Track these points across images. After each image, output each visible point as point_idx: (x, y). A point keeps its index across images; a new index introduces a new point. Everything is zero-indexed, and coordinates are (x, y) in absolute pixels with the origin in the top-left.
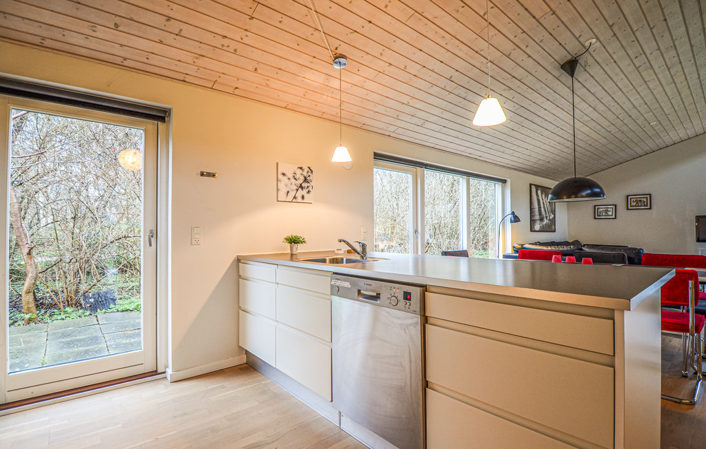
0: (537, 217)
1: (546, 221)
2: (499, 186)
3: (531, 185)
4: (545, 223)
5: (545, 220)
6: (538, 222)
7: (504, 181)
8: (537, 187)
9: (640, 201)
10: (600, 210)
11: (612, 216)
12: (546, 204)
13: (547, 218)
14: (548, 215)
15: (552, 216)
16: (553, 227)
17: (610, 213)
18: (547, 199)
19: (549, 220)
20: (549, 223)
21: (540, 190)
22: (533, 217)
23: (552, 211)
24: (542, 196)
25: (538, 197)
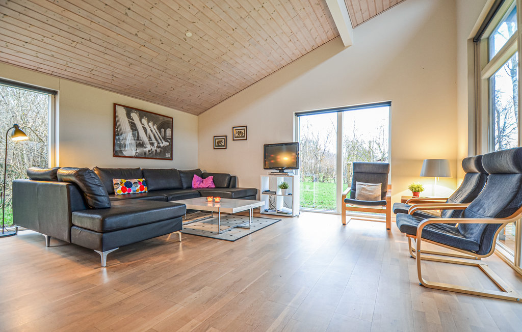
0: (130, 141)
1: (149, 148)
3: (115, 105)
4: (146, 150)
5: (148, 145)
6: (133, 147)
7: (54, 93)
8: (129, 110)
10: (217, 140)
11: (224, 146)
12: (151, 130)
13: (152, 144)
14: (154, 141)
15: (165, 144)
16: (168, 155)
17: (223, 144)
18: (153, 125)
19: (158, 147)
20: (158, 150)
21: (136, 113)
22: (120, 141)
23: (165, 139)
24: (141, 120)
25: (131, 120)
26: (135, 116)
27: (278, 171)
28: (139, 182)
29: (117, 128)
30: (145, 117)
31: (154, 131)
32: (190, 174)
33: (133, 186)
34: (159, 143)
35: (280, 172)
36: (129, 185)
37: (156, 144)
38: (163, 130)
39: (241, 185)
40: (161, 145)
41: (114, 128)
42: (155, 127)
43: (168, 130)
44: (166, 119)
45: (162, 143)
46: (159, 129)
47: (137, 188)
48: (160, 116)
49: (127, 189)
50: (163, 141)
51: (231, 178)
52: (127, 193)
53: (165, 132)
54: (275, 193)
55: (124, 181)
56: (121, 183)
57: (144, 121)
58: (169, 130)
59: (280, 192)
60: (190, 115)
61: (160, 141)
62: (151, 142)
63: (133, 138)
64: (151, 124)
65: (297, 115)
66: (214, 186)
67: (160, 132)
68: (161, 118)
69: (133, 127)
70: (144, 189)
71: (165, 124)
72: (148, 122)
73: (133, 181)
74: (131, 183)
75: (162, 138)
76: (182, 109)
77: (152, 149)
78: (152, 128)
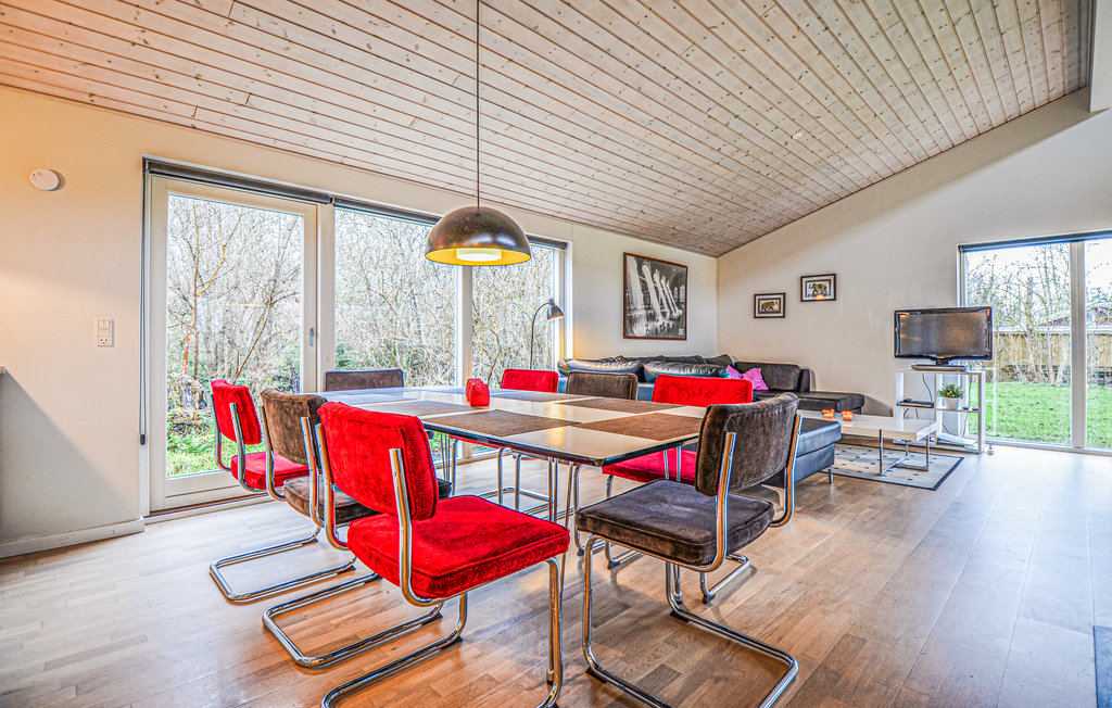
0: (640, 312)
1: (661, 321)
2: (553, 255)
3: (625, 255)
4: (658, 324)
5: (660, 317)
6: (644, 322)
7: (564, 246)
8: (641, 259)
9: (820, 286)
10: (762, 302)
11: (779, 312)
12: (664, 292)
13: (664, 315)
14: (667, 310)
15: (679, 312)
16: (681, 332)
17: (776, 307)
18: (666, 282)
19: (671, 319)
20: (671, 324)
21: (648, 265)
22: (630, 314)
23: (678, 304)
24: (652, 276)
25: (642, 278)
26: (646, 269)
27: (934, 363)
29: (628, 292)
30: (657, 270)
31: (666, 293)
34: (671, 313)
35: (937, 365)
37: (668, 315)
38: (676, 289)
39: (820, 386)
40: (674, 315)
41: (625, 292)
42: (668, 285)
43: (681, 288)
44: (680, 270)
45: (675, 312)
46: (672, 287)
48: (673, 266)
50: (676, 308)
51: (802, 372)
53: (678, 291)
54: (932, 405)
57: (656, 276)
58: (683, 287)
59: (941, 403)
60: (707, 257)
61: (673, 309)
62: (663, 310)
63: (644, 307)
64: (663, 281)
65: (964, 249)
66: (765, 387)
67: (673, 293)
68: (674, 269)
69: (645, 287)
71: (678, 277)
72: (660, 278)
75: (675, 304)
77: (663, 323)
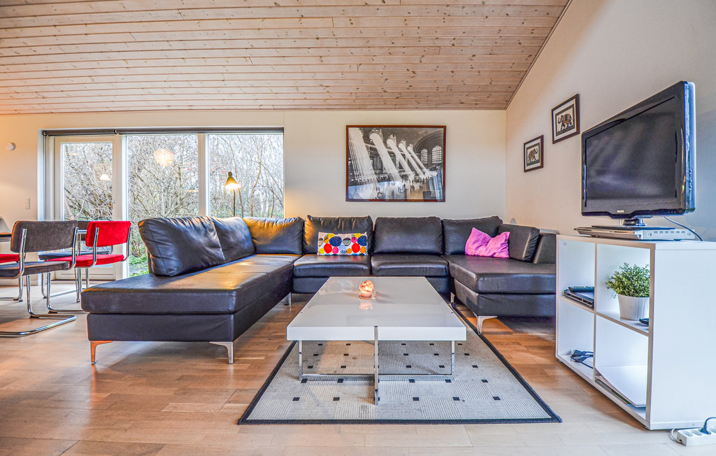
7: (283, 130)
8: (367, 130)
12: (404, 155)
13: (405, 177)
14: (408, 171)
15: (431, 174)
16: (436, 193)
18: (407, 145)
19: (417, 181)
20: (417, 186)
21: (378, 133)
22: (354, 179)
23: (430, 165)
24: (385, 142)
25: (369, 146)
26: (376, 138)
28: (354, 238)
29: (351, 161)
30: (392, 136)
31: (408, 156)
32: (465, 227)
33: (342, 244)
34: (417, 175)
36: (336, 242)
37: (412, 177)
38: (425, 151)
40: (422, 177)
41: (347, 161)
42: (410, 148)
43: (434, 149)
44: (431, 131)
45: (424, 173)
46: (418, 151)
47: (347, 248)
48: (418, 129)
49: (333, 247)
50: (425, 170)
51: (540, 237)
52: (331, 253)
53: (430, 153)
55: (331, 235)
56: (326, 238)
57: (391, 142)
58: (437, 149)
61: (419, 171)
62: (403, 173)
63: (373, 172)
64: (402, 145)
67: (420, 157)
68: (421, 131)
69: (374, 154)
70: (359, 249)
71: (430, 140)
72: (398, 142)
73: (343, 236)
74: (341, 239)
75: (422, 166)
76: (462, 106)
77: (405, 185)
78: (405, 150)
